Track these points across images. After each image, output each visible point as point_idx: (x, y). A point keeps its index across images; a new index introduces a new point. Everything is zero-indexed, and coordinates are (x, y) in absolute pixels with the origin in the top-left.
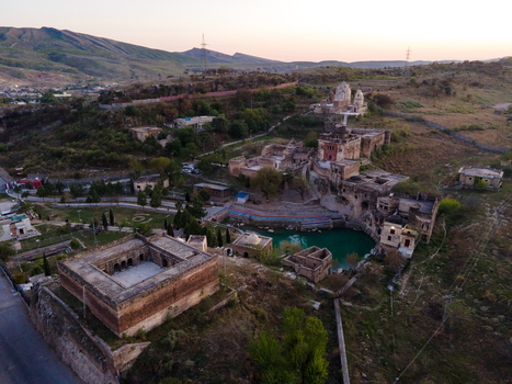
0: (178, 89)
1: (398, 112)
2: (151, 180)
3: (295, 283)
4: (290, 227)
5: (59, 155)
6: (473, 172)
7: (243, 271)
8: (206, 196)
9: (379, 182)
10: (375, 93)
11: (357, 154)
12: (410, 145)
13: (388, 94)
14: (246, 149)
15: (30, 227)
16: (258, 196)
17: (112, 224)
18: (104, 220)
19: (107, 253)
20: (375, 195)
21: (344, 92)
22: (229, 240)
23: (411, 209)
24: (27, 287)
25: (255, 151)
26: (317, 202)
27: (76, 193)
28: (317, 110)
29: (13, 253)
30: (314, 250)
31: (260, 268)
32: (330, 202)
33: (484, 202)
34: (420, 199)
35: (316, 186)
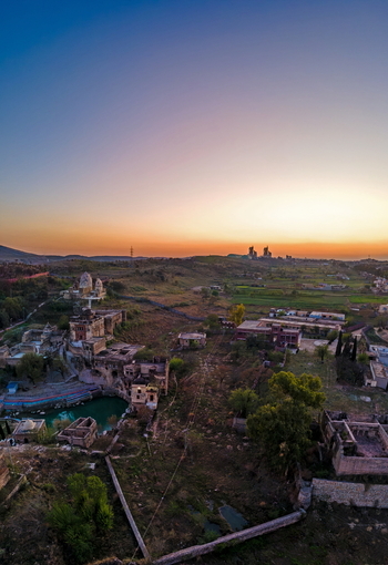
1: (130, 295)
3: (71, 453)
4: (58, 406)
6: (187, 337)
7: (26, 456)
9: (123, 353)
10: (111, 280)
11: (102, 332)
12: (142, 320)
13: (121, 281)
14: (7, 338)
16: (26, 383)
20: (121, 364)
21: (86, 281)
22: (9, 432)
23: (150, 371)
25: (16, 339)
26: (76, 378)
28: (66, 297)
30: (81, 421)
31: (39, 449)
32: (86, 376)
33: (197, 357)
34: (156, 362)
35: (73, 365)
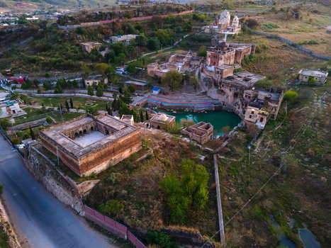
0: (112, 15)
1: (262, 32)
2: (96, 79)
3: (189, 145)
4: (187, 110)
5: (34, 61)
6: (308, 73)
7: (156, 137)
8: (132, 89)
9: (246, 80)
10: (247, 18)
11: (232, 61)
12: (268, 55)
13: (256, 18)
14: (158, 58)
15: (19, 109)
16: (166, 89)
17: (72, 108)
18: (67, 104)
19: (70, 126)
20: (242, 89)
21: (225, 17)
22: (147, 118)
23: (266, 98)
24: (21, 146)
25: (164, 59)
26: (205, 93)
27: (47, 87)
28: (207, 31)
29: (10, 125)
30: (202, 124)
31: (167, 136)
32: (213, 93)
33: (314, 93)
34: (272, 91)
35: (205, 83)
